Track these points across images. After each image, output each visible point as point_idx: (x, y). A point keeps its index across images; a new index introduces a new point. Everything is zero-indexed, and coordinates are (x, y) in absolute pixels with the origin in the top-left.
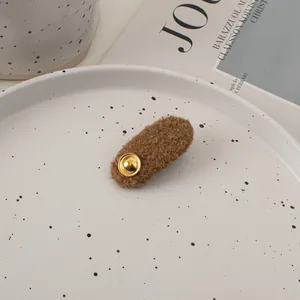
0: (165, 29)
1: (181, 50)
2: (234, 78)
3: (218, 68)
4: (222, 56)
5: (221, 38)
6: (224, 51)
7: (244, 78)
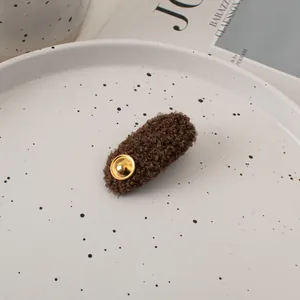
0: (159, 9)
1: (176, 28)
2: (234, 54)
3: (216, 44)
4: (219, 33)
5: (217, 15)
6: (222, 28)
7: (244, 54)
